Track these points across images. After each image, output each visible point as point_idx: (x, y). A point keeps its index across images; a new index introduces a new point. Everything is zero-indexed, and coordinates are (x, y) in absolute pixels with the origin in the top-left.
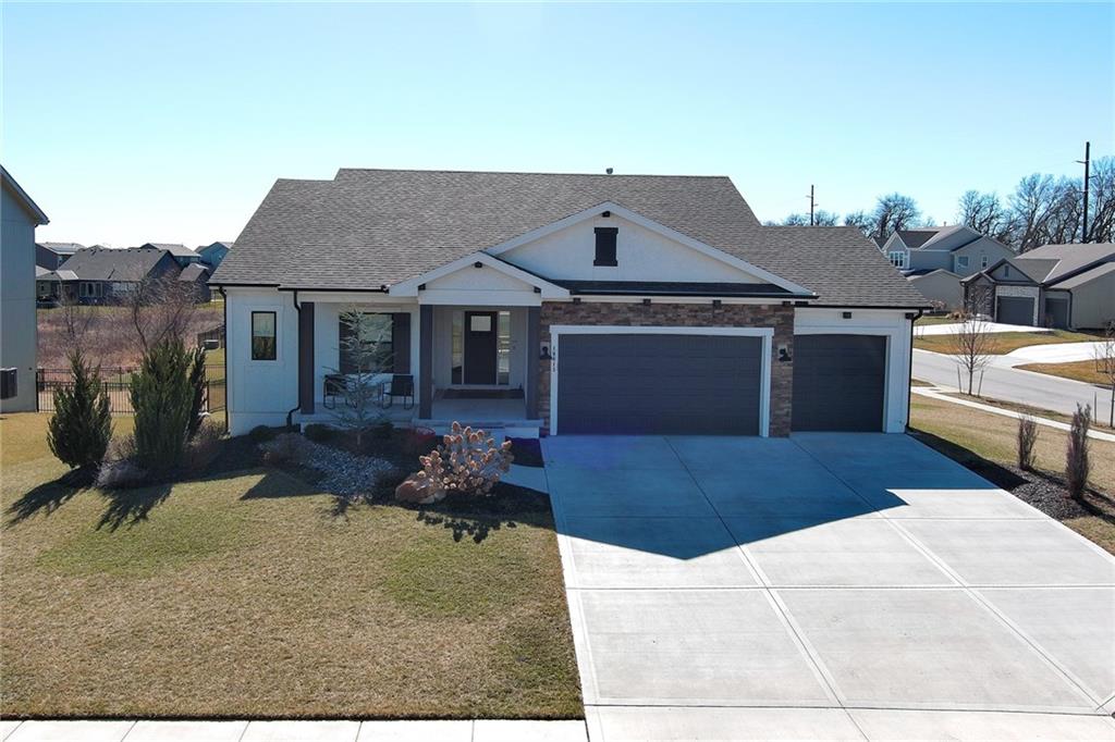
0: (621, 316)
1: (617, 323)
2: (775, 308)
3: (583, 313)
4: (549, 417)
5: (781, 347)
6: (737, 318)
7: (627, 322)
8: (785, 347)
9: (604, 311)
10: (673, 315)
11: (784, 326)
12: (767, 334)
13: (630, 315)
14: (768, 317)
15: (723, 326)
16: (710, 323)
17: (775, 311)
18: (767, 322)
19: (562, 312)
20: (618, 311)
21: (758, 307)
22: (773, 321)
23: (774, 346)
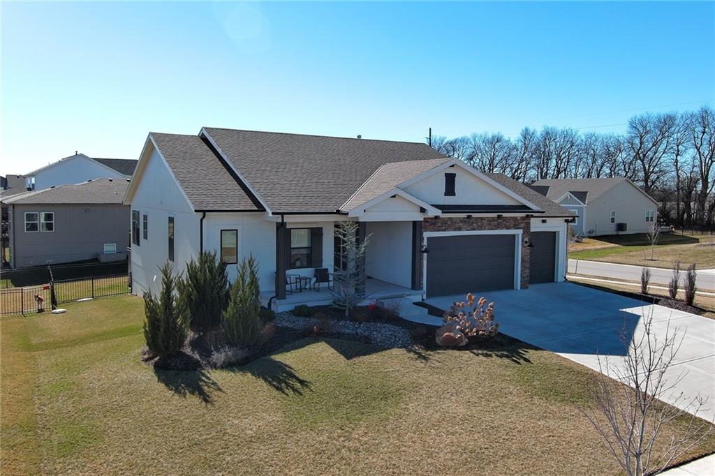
0: (457, 225)
1: (455, 230)
2: (523, 218)
3: (439, 224)
4: (423, 288)
5: (525, 239)
6: (508, 224)
7: (460, 229)
8: (527, 240)
9: (449, 223)
10: (480, 224)
11: (527, 228)
12: (519, 232)
13: (461, 224)
14: (520, 223)
15: (501, 229)
16: (496, 228)
17: (523, 220)
18: (519, 226)
19: (429, 224)
20: (455, 222)
21: (516, 218)
22: (522, 225)
23: (523, 240)
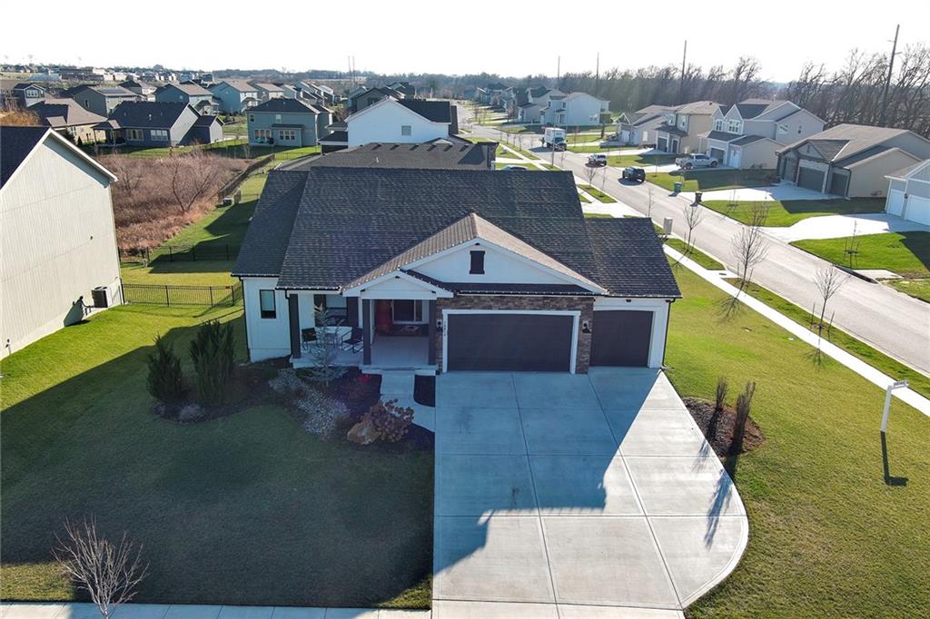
0: (486, 304)
1: (484, 308)
2: (582, 299)
3: (462, 302)
4: (442, 362)
5: (584, 322)
6: (558, 305)
7: (490, 308)
8: (587, 322)
9: (476, 301)
10: (518, 304)
11: (588, 310)
12: (577, 314)
13: (492, 303)
14: (578, 305)
16: (541, 308)
17: (582, 301)
18: (577, 307)
19: (449, 303)
20: (485, 301)
21: (571, 298)
22: (580, 307)
23: (581, 322)
